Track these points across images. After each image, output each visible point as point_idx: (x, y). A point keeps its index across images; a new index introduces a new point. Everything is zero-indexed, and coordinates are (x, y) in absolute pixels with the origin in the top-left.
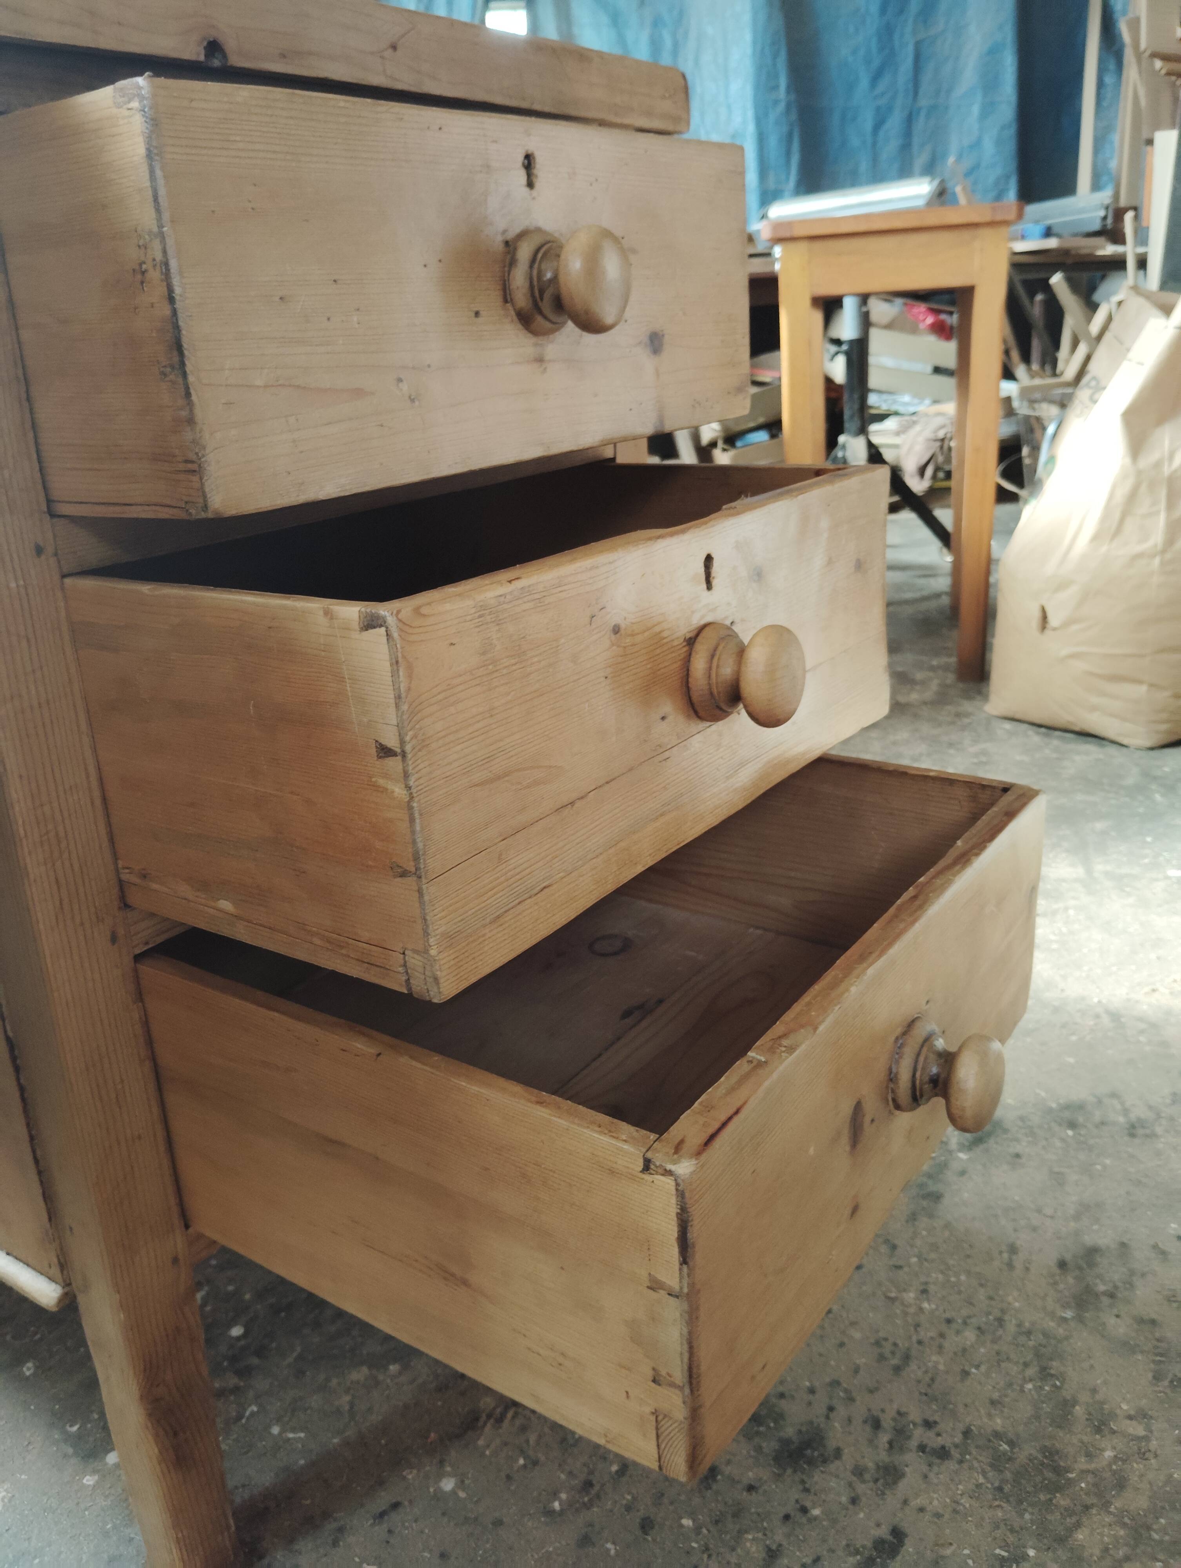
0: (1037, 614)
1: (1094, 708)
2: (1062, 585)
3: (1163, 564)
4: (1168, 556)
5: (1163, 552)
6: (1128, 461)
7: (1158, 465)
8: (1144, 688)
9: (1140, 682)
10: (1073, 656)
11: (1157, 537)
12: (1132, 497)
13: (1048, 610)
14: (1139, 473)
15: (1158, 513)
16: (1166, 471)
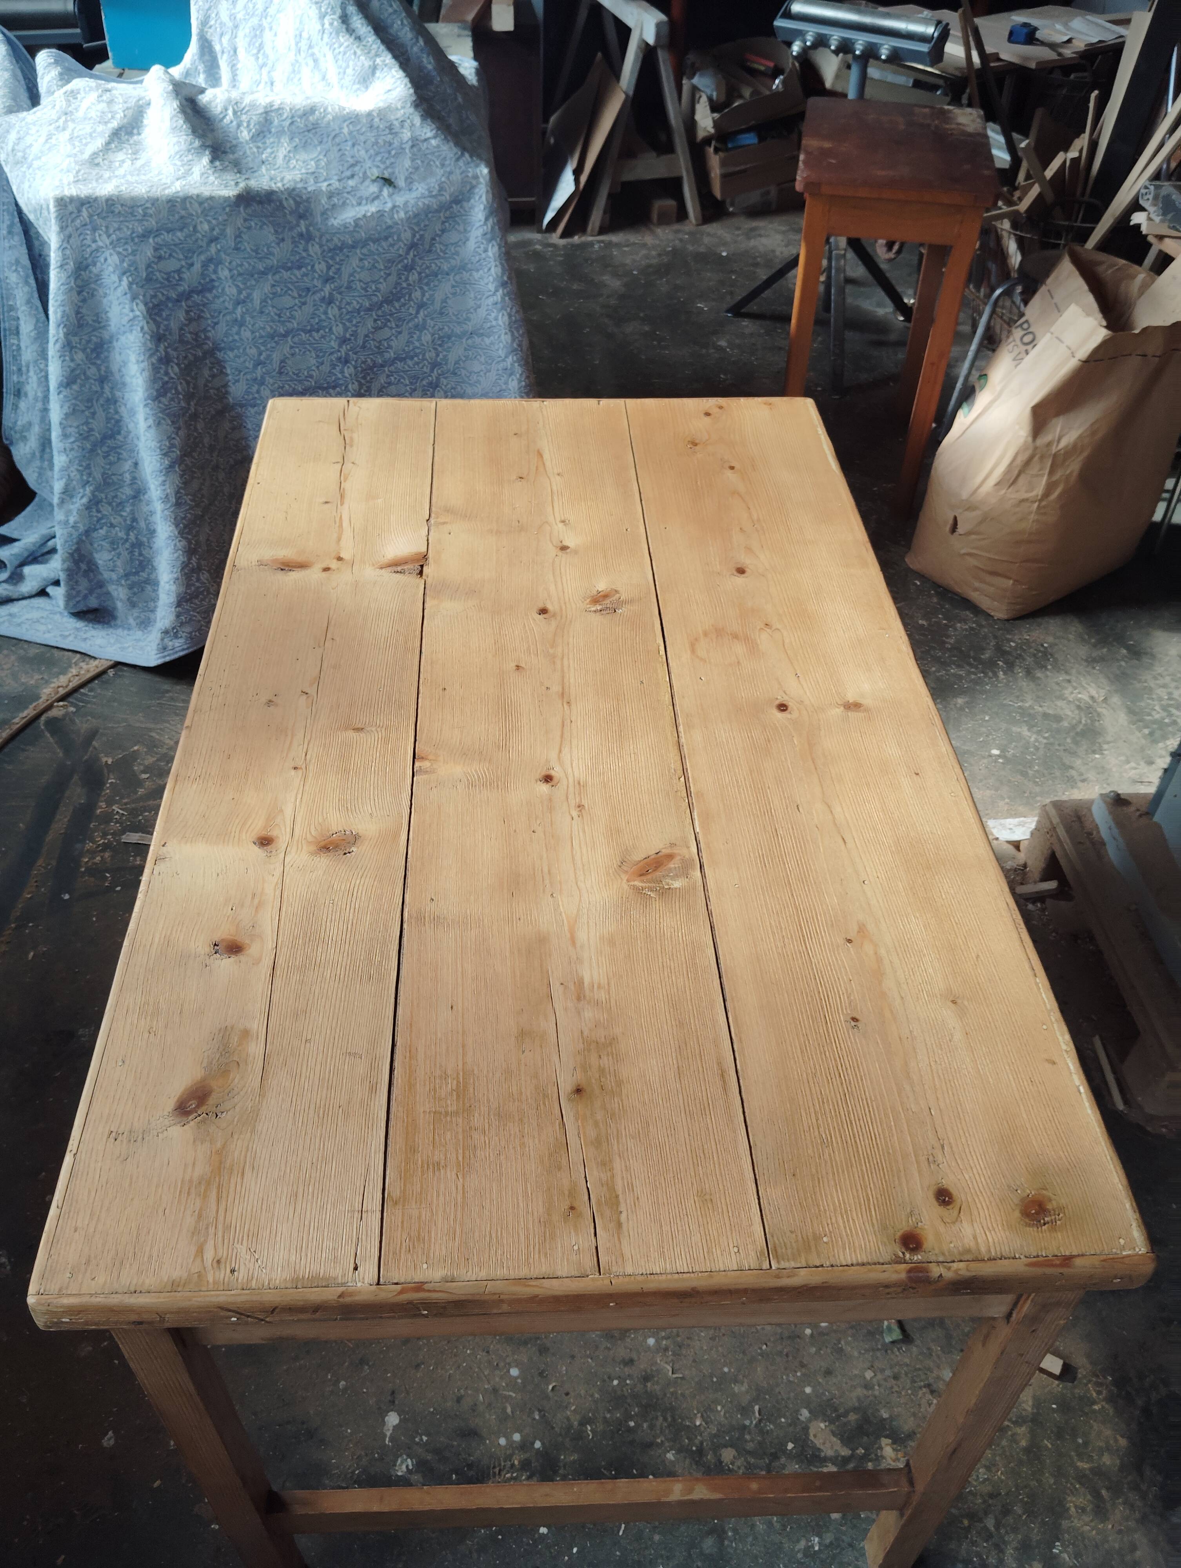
0: (951, 521)
1: (976, 589)
2: (971, 508)
3: (1039, 506)
4: (1044, 503)
5: (1041, 501)
6: (1030, 439)
7: (1049, 444)
8: (1011, 582)
9: (1010, 578)
10: (970, 555)
11: (1039, 491)
12: (1028, 463)
13: (958, 519)
14: (1036, 448)
15: (1043, 475)
16: (1054, 450)
